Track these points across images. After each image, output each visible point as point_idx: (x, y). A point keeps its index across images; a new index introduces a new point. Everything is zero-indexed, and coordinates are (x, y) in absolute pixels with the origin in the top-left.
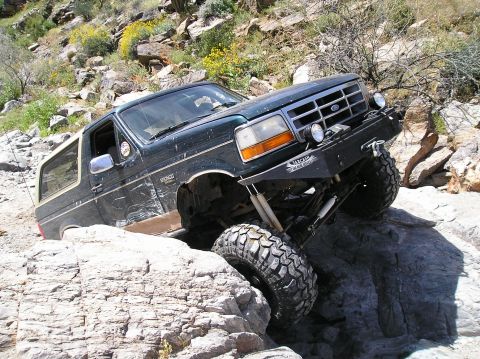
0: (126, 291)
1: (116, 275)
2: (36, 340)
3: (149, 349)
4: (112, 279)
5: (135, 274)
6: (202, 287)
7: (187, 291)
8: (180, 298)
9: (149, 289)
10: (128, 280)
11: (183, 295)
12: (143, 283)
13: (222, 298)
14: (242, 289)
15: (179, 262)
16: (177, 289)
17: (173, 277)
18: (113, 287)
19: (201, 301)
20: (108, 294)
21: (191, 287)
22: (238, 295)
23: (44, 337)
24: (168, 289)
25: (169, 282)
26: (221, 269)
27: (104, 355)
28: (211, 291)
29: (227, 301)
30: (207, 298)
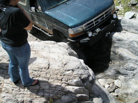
0: (40, 76)
1: (37, 69)
2: (8, 93)
3: (45, 101)
4: (35, 70)
5: (44, 70)
6: (68, 76)
7: (62, 77)
8: (59, 80)
9: (48, 76)
10: (41, 71)
11: (60, 79)
12: (46, 73)
13: (75, 80)
14: (84, 76)
15: (61, 65)
16: (58, 76)
17: (58, 71)
18: (35, 74)
19: (67, 81)
20: (33, 76)
21: (64, 75)
22: (82, 78)
23: (10, 92)
24: (55, 76)
25: (56, 73)
26: (77, 67)
27: (29, 102)
28: (71, 77)
29: (77, 82)
30: (70, 80)
